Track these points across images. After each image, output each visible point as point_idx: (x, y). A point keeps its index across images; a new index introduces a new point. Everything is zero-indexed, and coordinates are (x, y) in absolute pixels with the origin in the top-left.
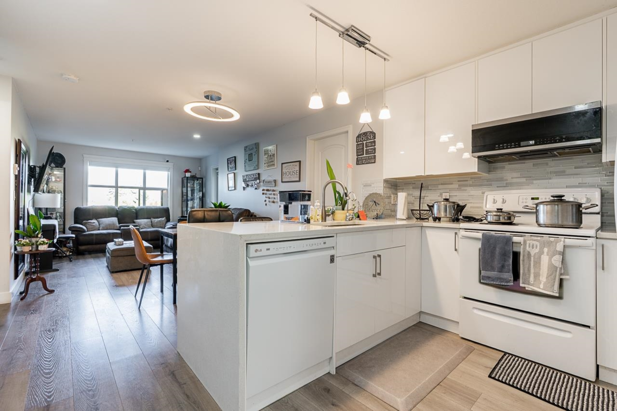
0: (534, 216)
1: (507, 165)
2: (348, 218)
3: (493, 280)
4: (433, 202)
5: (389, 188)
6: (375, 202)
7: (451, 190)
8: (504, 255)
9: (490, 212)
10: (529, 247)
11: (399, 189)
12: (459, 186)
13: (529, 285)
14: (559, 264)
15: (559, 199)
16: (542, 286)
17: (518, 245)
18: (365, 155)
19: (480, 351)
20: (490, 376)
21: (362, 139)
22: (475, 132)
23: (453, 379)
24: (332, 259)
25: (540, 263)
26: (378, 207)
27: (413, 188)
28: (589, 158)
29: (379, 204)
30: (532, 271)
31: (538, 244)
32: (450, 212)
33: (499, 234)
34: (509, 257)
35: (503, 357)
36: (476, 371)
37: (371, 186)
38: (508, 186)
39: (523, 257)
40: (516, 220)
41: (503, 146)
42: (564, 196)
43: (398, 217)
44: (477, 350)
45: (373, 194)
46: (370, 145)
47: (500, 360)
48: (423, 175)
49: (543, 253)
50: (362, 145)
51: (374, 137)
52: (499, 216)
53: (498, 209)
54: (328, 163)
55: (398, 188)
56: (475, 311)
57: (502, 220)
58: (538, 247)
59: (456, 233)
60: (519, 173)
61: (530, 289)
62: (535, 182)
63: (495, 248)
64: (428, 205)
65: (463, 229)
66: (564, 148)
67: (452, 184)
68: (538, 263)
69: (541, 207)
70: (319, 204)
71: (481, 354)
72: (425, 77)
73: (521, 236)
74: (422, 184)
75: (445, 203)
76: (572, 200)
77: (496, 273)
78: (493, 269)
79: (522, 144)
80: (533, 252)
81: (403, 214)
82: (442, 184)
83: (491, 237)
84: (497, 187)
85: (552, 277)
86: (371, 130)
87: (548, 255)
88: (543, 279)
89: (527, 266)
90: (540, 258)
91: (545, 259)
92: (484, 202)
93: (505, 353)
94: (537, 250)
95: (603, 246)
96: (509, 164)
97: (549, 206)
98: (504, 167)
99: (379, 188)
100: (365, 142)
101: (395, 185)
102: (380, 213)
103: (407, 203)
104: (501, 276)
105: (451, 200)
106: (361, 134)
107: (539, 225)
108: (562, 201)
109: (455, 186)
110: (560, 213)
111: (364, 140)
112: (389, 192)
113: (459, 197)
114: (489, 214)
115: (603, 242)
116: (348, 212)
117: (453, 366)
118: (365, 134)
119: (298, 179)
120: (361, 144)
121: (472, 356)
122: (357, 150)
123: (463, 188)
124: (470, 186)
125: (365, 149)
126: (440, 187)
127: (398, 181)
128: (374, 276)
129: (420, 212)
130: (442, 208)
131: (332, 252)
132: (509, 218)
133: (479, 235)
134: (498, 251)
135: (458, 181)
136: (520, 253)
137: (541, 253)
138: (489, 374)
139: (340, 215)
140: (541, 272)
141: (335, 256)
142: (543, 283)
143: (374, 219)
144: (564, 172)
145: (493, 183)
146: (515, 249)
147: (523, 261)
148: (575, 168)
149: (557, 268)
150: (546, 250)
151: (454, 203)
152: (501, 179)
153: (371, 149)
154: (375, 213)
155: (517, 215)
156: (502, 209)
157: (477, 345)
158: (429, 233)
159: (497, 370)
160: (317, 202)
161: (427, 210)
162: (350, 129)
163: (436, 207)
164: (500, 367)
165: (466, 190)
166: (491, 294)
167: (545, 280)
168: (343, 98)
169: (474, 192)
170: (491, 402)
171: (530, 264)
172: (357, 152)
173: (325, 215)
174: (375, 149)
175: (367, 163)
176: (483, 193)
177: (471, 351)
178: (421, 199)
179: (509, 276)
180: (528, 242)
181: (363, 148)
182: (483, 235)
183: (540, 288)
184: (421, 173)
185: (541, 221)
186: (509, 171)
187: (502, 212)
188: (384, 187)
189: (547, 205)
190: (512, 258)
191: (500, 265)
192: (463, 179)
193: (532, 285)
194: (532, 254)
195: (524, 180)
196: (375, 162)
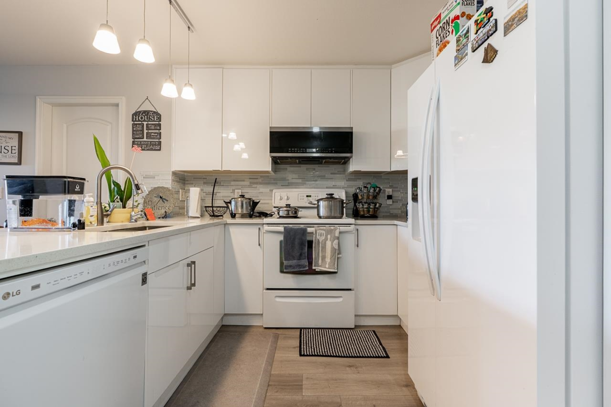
0: (316, 210)
1: (290, 168)
2: (134, 218)
3: (294, 268)
4: (230, 199)
5: (177, 181)
6: (161, 197)
7: (243, 187)
8: (302, 244)
9: (282, 207)
10: (319, 235)
11: (188, 184)
12: (250, 183)
13: (318, 266)
14: (336, 247)
15: (330, 197)
16: (327, 266)
17: (311, 234)
18: (145, 139)
19: (283, 335)
20: (301, 355)
21: (142, 118)
22: (272, 134)
23: (277, 373)
24: (144, 280)
25: (325, 248)
26: (167, 204)
27: (205, 183)
28: (338, 167)
29: (167, 201)
30: (320, 255)
31: (324, 232)
32: (247, 208)
33: (297, 227)
34: (305, 246)
35: (301, 333)
36: (290, 355)
37: (154, 177)
38: (289, 185)
39: (315, 244)
40: (300, 214)
41: (294, 150)
42: (333, 194)
43: (190, 214)
44: (281, 334)
45: (158, 187)
46: (153, 127)
47: (300, 337)
48: (221, 170)
49: (327, 239)
50: (140, 126)
51: (160, 119)
52: (288, 211)
53: (287, 205)
54: (96, 141)
55: (186, 182)
56: (278, 300)
57: (291, 214)
58: (324, 235)
59: (259, 229)
60: (297, 175)
61: (319, 270)
62: (307, 182)
63: (294, 239)
64: (224, 201)
65: (265, 224)
66: (330, 158)
67: (244, 181)
68: (324, 248)
69: (321, 203)
70: (92, 199)
71: (285, 337)
72: (223, 68)
73: (313, 227)
74: (216, 179)
75: (242, 199)
76: (338, 197)
77: (295, 261)
78: (294, 258)
79: (308, 150)
80: (322, 239)
81: (197, 212)
82: (234, 181)
83: (291, 229)
84: (282, 186)
85: (334, 257)
86: (155, 111)
87: (330, 240)
88: (328, 260)
89: (317, 251)
90: (325, 243)
91: (329, 243)
92: (273, 198)
93: (301, 329)
94: (323, 238)
95: (357, 230)
96: (290, 167)
97: (326, 202)
98: (287, 169)
99: (167, 182)
100: (145, 123)
101: (184, 179)
102: (169, 211)
103: (200, 200)
104: (300, 263)
105: (247, 196)
106: (140, 112)
107: (320, 217)
108: (332, 198)
109: (247, 183)
110: (333, 208)
111: (145, 121)
112: (177, 186)
113: (252, 193)
114: (281, 209)
115: (358, 227)
116: (133, 211)
117: (271, 361)
118: (146, 113)
119: (16, 161)
120: (139, 124)
121: (281, 343)
122: (133, 131)
123: (255, 186)
124: (261, 183)
125: (145, 131)
126: (233, 183)
127: (186, 174)
128: (189, 288)
129: (213, 210)
130: (239, 204)
131: (142, 270)
132: (296, 213)
133: (281, 229)
134: (297, 242)
135: (250, 179)
136: (313, 241)
137: (326, 239)
138: (299, 353)
139: (120, 216)
140: (327, 255)
141: (148, 274)
142: (328, 263)
143: (159, 218)
144: (325, 176)
145: (278, 182)
146: (309, 238)
147: (315, 247)
148: (331, 174)
149: (336, 249)
150: (329, 236)
151: (250, 199)
152: (284, 179)
153: (155, 133)
154: (163, 211)
155: (300, 210)
156: (290, 205)
157: (278, 330)
158: (232, 230)
159: (302, 346)
160: (90, 196)
161: (225, 207)
162: (122, 101)
163: (233, 203)
164: (304, 343)
165: (256, 187)
166: (290, 281)
167: (329, 261)
168: (144, 54)
169: (263, 189)
170: (312, 379)
171: (319, 250)
172: (133, 133)
173: (103, 215)
174: (160, 134)
175: (148, 150)
176: (271, 191)
177: (277, 337)
178: (214, 196)
179: (305, 262)
180: (318, 232)
181: (143, 130)
182: (285, 228)
183: (326, 268)
184: (217, 167)
185: (321, 214)
186: (291, 173)
187: (290, 207)
188: (173, 181)
189: (325, 201)
190: (307, 246)
191: (299, 254)
192: (255, 177)
193: (321, 266)
194: (321, 241)
195: (300, 181)
196: (160, 150)
